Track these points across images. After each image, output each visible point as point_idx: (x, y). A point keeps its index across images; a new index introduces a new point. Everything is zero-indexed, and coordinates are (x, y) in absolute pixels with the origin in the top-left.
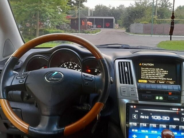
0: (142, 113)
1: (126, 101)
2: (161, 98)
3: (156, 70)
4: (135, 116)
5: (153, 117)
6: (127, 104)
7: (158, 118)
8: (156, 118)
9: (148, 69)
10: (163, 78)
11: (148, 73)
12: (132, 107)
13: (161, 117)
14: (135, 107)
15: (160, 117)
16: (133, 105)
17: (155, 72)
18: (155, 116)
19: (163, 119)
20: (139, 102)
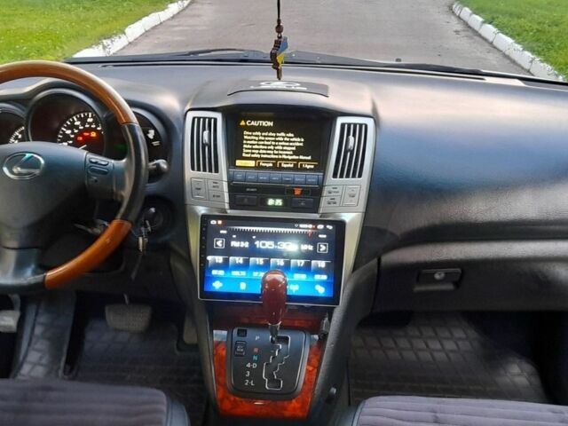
0: (234, 236)
1: (202, 210)
2: (279, 202)
3: (276, 137)
4: (219, 243)
5: (257, 243)
6: (204, 216)
7: (268, 245)
8: (264, 245)
9: (259, 133)
10: (291, 155)
11: (258, 145)
12: (213, 222)
13: (276, 244)
14: (220, 222)
15: (272, 243)
16: (217, 218)
17: (275, 141)
18: (262, 242)
19: (279, 247)
20: (231, 212)
